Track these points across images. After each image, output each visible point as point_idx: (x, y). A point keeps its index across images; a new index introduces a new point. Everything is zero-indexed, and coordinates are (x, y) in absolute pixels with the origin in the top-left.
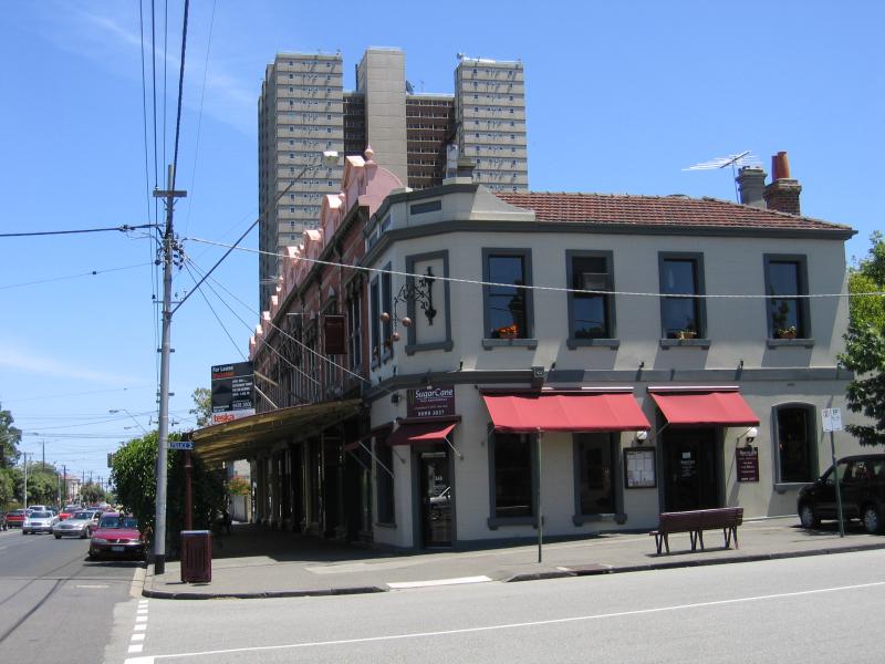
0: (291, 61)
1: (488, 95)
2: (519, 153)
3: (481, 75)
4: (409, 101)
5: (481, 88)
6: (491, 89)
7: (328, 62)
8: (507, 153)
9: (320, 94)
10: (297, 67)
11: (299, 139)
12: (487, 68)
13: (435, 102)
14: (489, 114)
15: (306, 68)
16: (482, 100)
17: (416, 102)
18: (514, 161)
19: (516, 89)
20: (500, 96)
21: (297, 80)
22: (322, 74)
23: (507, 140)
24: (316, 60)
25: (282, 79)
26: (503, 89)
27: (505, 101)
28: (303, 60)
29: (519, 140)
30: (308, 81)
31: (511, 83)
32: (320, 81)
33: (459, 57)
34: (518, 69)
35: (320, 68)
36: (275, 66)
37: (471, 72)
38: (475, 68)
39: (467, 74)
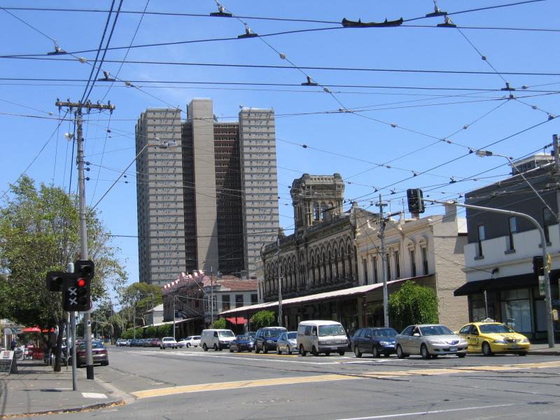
0: (154, 112)
1: (256, 127)
2: (272, 157)
3: (252, 116)
4: (215, 126)
5: (253, 123)
6: (258, 124)
7: (173, 112)
8: (266, 157)
9: (170, 129)
10: (157, 115)
11: (159, 153)
12: (256, 113)
13: (229, 126)
14: (257, 137)
15: (162, 116)
16: (253, 130)
17: (219, 126)
18: (269, 161)
19: (271, 123)
20: (262, 127)
21: (157, 122)
22: (170, 119)
23: (266, 150)
24: (167, 111)
25: (150, 122)
26: (264, 123)
27: (264, 130)
28: (161, 112)
29: (272, 150)
30: (163, 122)
31: (268, 120)
32: (170, 122)
33: (241, 107)
34: (271, 112)
35: (169, 115)
36: (145, 115)
37: (247, 115)
38: (249, 113)
39: (245, 116)
